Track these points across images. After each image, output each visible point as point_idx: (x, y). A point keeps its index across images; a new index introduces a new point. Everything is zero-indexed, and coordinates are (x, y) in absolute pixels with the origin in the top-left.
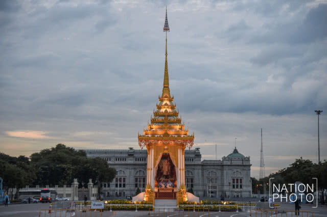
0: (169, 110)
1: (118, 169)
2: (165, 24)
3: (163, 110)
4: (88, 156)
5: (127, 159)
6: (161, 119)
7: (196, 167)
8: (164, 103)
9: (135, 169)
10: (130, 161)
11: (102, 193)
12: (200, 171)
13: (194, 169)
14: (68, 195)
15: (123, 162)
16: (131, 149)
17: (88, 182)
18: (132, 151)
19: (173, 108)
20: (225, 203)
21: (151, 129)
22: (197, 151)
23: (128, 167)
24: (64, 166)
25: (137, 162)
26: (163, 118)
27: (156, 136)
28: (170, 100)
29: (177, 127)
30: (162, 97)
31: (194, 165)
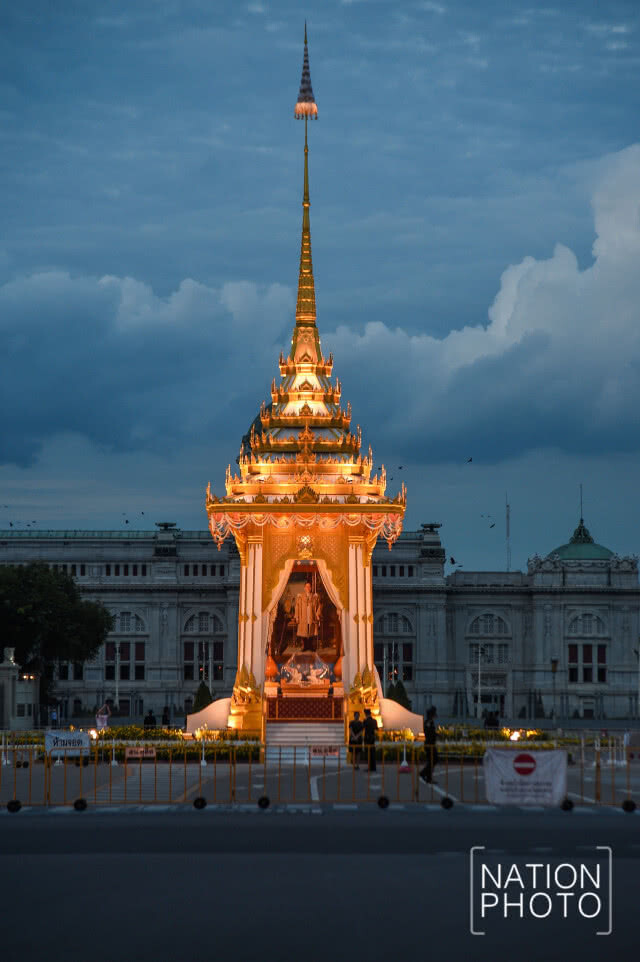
0: (317, 407)
1: (114, 605)
2: (303, 91)
3: (295, 407)
5: (152, 568)
6: (286, 438)
7: (423, 600)
8: (299, 379)
9: (180, 606)
10: (163, 576)
11: (55, 703)
12: (441, 615)
13: (417, 607)
15: (135, 581)
16: (166, 527)
18: (169, 537)
19: (329, 397)
20: (515, 736)
21: (253, 473)
22: (428, 538)
23: (156, 598)
25: (191, 581)
27: (271, 498)
28: (322, 371)
29: (347, 467)
30: (292, 359)
31: (418, 591)
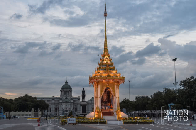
0: (109, 62)
2: (105, 12)
3: (105, 62)
4: (38, 99)
6: (104, 67)
7: (78, 104)
8: (105, 57)
9: (55, 105)
10: (53, 102)
14: (30, 115)
15: (50, 102)
16: (53, 97)
17: (38, 109)
19: (110, 61)
21: (98, 73)
24: (28, 103)
26: (106, 66)
27: (103, 77)
28: (109, 57)
29: (114, 72)
30: (104, 54)
